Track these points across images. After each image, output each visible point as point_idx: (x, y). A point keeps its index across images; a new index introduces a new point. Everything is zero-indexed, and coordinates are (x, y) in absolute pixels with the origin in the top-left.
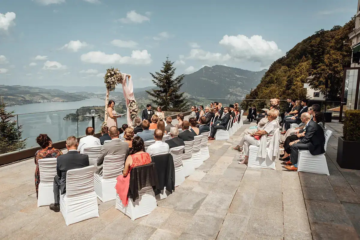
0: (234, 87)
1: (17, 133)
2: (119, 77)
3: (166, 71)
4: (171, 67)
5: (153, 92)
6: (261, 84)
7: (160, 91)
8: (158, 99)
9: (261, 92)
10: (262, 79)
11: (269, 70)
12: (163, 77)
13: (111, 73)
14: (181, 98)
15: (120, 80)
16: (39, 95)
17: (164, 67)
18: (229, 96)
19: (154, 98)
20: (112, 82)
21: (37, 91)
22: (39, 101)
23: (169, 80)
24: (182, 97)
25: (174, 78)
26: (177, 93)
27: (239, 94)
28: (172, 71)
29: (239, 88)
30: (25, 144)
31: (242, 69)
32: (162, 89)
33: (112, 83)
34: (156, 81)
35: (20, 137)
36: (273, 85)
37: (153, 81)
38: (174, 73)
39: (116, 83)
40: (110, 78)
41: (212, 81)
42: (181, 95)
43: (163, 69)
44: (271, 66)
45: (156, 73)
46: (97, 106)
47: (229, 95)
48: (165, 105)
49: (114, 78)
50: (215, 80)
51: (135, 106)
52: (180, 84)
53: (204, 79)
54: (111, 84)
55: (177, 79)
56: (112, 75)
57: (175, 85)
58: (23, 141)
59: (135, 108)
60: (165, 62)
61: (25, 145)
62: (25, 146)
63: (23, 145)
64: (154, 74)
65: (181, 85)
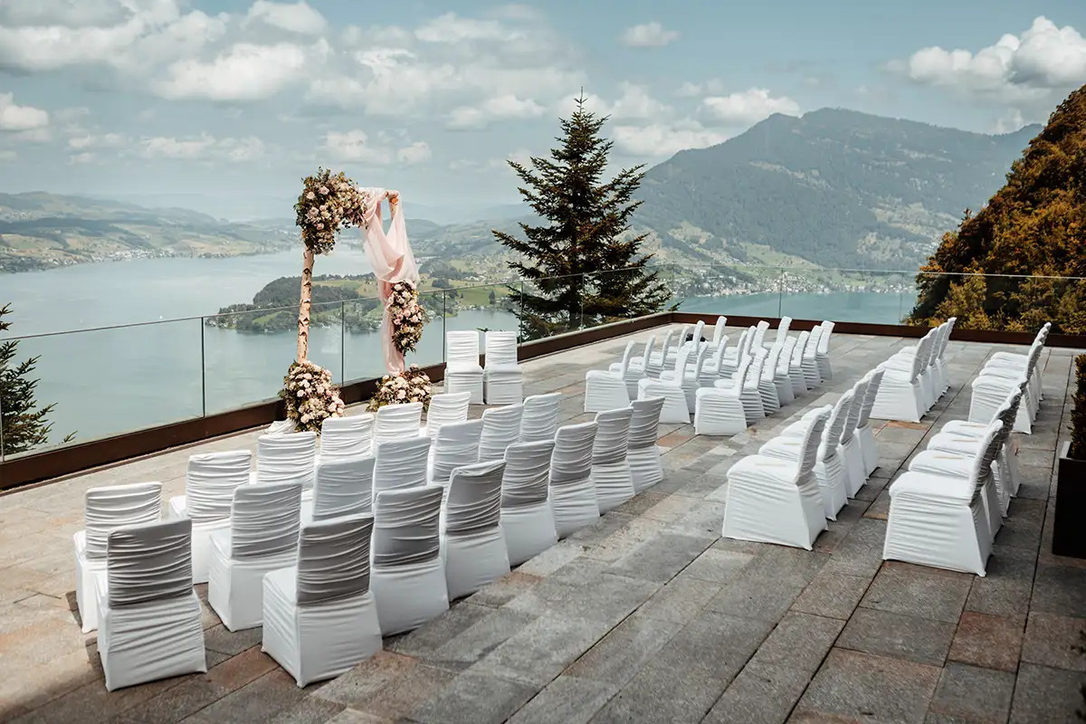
0: (897, 200)
1: (18, 388)
2: (349, 205)
3: (572, 155)
4: (596, 136)
5: (523, 238)
6: (1009, 189)
7: (551, 231)
8: (539, 264)
9: (1006, 223)
10: (1013, 169)
11: (1047, 131)
12: (562, 175)
13: (316, 191)
14: (633, 260)
15: (355, 214)
16: (117, 230)
17: (567, 137)
18: (872, 238)
19: (527, 257)
20: (324, 223)
21: (109, 213)
22: (118, 253)
23: (585, 190)
24: (634, 254)
25: (602, 179)
26: (616, 238)
27: (916, 230)
28: (596, 152)
29: (916, 208)
30: (45, 425)
31: (932, 124)
32: (556, 224)
33: (321, 226)
34: (536, 193)
35: (29, 402)
36: (1062, 193)
37: (525, 192)
38: (603, 162)
39: (336, 224)
40: (313, 208)
41: (800, 176)
42: (631, 248)
43: (561, 148)
44: (1055, 110)
45: (534, 161)
46: (337, 277)
47: (874, 234)
48: (568, 287)
49: (329, 209)
50: (815, 172)
51: (413, 303)
52: (628, 204)
53: (767, 166)
54: (320, 231)
55: (614, 184)
56: (321, 200)
57: (607, 206)
58: (40, 416)
59: (413, 310)
60: (569, 119)
61: (44, 431)
62: (45, 436)
63: (40, 429)
64: (528, 166)
65: (630, 209)
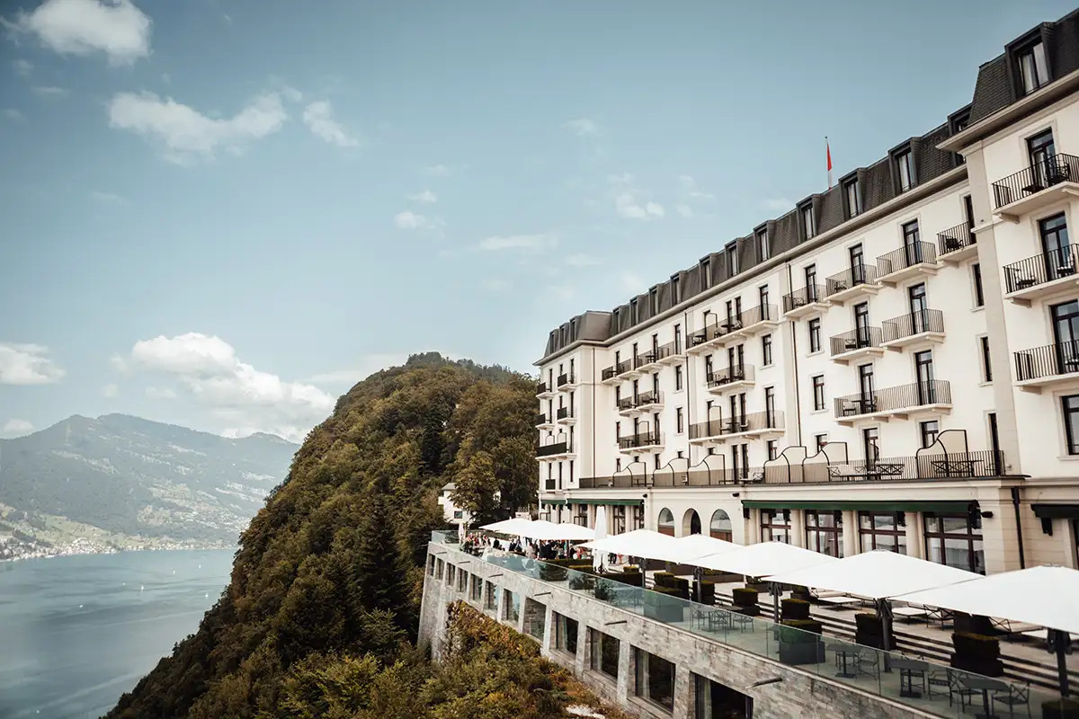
0: (168, 482)
29: (182, 486)
41: (94, 463)
47: (151, 506)
50: (106, 460)
53: (66, 455)
